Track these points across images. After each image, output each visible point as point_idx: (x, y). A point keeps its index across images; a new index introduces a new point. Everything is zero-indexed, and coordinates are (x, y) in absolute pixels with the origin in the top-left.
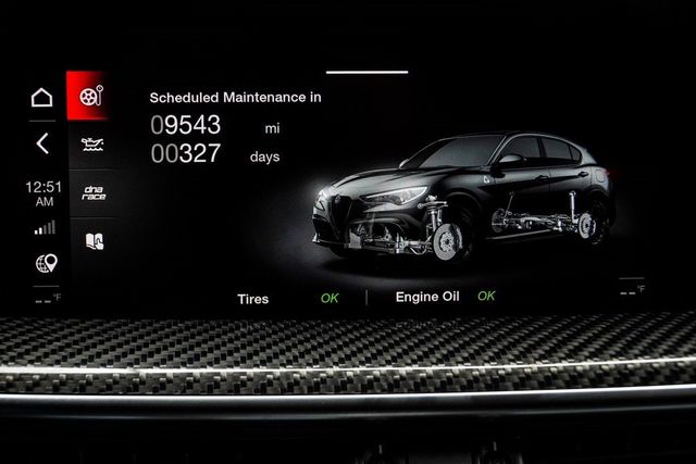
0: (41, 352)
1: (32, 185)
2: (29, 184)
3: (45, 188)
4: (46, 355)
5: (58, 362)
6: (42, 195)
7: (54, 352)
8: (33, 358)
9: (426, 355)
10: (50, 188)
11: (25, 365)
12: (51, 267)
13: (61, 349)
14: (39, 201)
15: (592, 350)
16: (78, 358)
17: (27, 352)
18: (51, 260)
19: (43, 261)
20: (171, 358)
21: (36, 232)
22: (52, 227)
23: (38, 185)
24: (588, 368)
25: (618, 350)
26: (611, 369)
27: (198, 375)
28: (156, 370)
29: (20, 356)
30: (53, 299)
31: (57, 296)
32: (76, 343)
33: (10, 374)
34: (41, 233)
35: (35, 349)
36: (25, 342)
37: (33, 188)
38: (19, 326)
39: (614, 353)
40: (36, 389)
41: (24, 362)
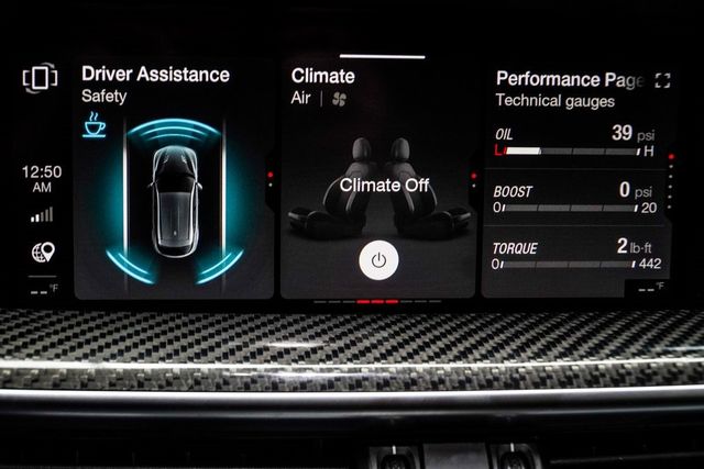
0: (39, 346)
1: (29, 169)
2: (26, 168)
3: (43, 173)
4: (45, 349)
5: (57, 356)
6: (40, 181)
7: (53, 345)
8: (32, 351)
9: (443, 351)
10: (48, 173)
11: (23, 359)
12: (48, 256)
13: (61, 342)
14: (36, 187)
15: (613, 348)
16: (79, 352)
17: (25, 345)
18: (48, 249)
19: (39, 250)
20: (176, 352)
21: (32, 219)
22: (49, 215)
23: (35, 169)
24: (610, 366)
25: (640, 348)
26: (633, 368)
27: (207, 371)
28: (161, 366)
29: (18, 349)
30: (49, 290)
31: (54, 287)
32: (76, 336)
33: (7, 369)
34: (37, 220)
35: (33, 342)
36: (22, 335)
37: (30, 172)
38: (14, 318)
39: (635, 351)
40: (36, 385)
41: (23, 355)
